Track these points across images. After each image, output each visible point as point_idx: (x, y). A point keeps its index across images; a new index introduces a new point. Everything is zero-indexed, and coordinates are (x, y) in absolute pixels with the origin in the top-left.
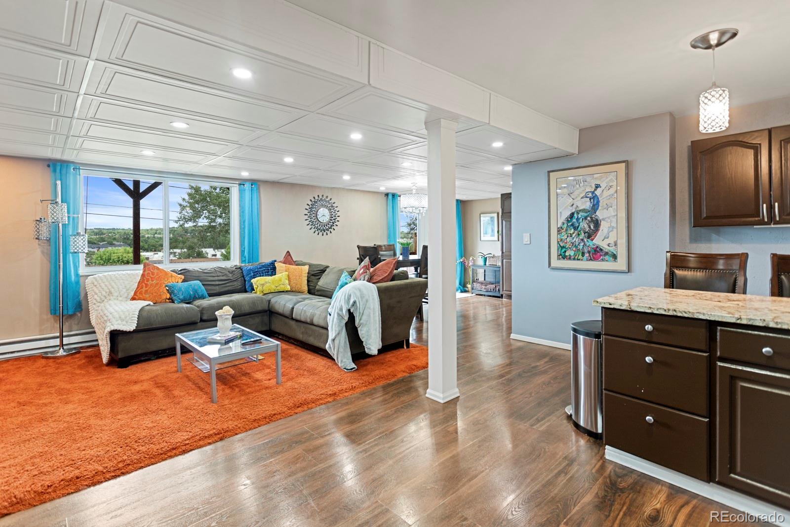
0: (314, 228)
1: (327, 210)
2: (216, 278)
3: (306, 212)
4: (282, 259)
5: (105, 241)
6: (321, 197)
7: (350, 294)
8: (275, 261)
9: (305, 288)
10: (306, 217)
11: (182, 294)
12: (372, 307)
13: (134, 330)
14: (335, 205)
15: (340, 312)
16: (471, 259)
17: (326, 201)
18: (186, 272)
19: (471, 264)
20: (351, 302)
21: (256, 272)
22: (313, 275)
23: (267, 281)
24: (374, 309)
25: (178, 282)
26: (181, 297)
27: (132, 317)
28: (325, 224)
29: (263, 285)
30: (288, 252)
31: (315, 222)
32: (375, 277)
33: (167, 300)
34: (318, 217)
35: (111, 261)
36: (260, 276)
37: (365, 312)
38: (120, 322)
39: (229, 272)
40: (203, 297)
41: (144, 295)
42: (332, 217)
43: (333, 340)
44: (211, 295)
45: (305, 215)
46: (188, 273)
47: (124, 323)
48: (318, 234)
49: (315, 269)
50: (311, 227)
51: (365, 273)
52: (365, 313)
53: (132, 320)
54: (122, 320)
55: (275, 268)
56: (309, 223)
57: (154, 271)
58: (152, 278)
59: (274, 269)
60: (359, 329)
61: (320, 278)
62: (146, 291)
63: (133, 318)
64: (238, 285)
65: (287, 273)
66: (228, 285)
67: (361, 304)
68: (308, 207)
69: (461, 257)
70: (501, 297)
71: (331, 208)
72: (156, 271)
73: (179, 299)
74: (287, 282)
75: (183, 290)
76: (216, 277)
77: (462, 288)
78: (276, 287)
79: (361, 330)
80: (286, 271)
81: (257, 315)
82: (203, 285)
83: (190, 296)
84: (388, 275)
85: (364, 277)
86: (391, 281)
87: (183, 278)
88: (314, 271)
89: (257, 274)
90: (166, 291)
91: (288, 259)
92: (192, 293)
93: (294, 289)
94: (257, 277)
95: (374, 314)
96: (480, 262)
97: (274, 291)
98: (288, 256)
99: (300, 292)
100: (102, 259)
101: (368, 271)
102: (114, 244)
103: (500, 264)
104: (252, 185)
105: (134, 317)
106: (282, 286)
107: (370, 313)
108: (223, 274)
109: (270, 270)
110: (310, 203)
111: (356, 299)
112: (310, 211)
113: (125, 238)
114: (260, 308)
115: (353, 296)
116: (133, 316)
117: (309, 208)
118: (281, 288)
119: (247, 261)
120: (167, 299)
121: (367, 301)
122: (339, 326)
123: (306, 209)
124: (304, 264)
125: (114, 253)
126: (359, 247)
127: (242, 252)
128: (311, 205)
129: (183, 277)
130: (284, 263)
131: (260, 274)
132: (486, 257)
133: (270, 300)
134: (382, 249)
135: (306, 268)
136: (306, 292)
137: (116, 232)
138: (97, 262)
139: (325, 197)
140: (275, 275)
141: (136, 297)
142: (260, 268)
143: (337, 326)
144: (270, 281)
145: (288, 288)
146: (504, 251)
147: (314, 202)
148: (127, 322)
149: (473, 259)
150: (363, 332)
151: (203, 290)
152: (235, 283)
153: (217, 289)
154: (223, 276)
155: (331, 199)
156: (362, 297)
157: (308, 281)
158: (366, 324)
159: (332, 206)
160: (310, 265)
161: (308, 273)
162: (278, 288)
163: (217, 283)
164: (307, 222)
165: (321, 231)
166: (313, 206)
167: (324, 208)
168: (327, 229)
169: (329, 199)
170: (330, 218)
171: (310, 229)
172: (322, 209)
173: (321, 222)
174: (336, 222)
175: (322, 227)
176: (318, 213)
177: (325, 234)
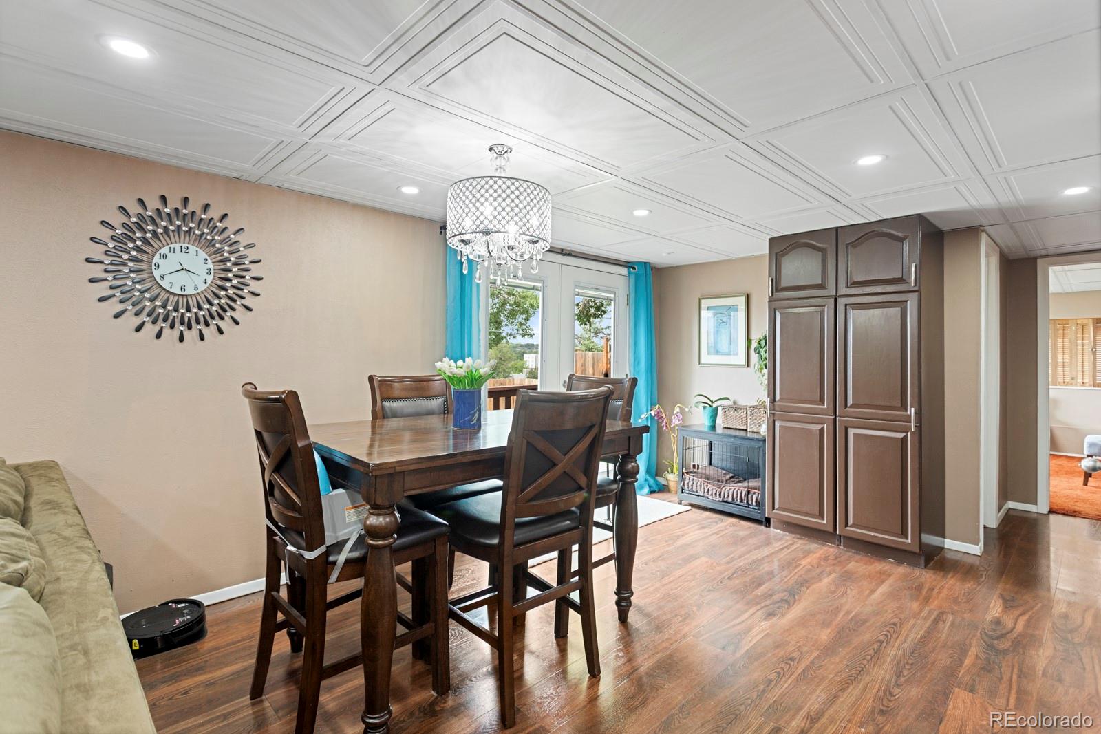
0: (137, 314)
1: (202, 253)
3: (97, 251)
6: (174, 203)
10: (97, 271)
16: (677, 410)
17: (200, 222)
19: (675, 422)
28: (192, 301)
31: (143, 291)
34: (157, 274)
42: (229, 280)
45: (92, 261)
48: (158, 337)
50: (118, 307)
56: (109, 293)
68: (104, 234)
69: (652, 404)
70: (767, 522)
77: (652, 482)
96: (700, 419)
103: (764, 430)
110: (118, 219)
112: (118, 248)
123: (96, 240)
128: (125, 226)
132: (714, 405)
139: (193, 206)
146: (778, 397)
147: (140, 217)
149: (682, 411)
155: (224, 217)
159: (229, 242)
164: (102, 290)
166: (135, 233)
167: (184, 245)
168: (186, 320)
169: (214, 213)
170: (221, 283)
171: (117, 316)
172: (177, 246)
173: (175, 294)
174: (244, 298)
175: (176, 310)
176: (156, 259)
177: (192, 335)
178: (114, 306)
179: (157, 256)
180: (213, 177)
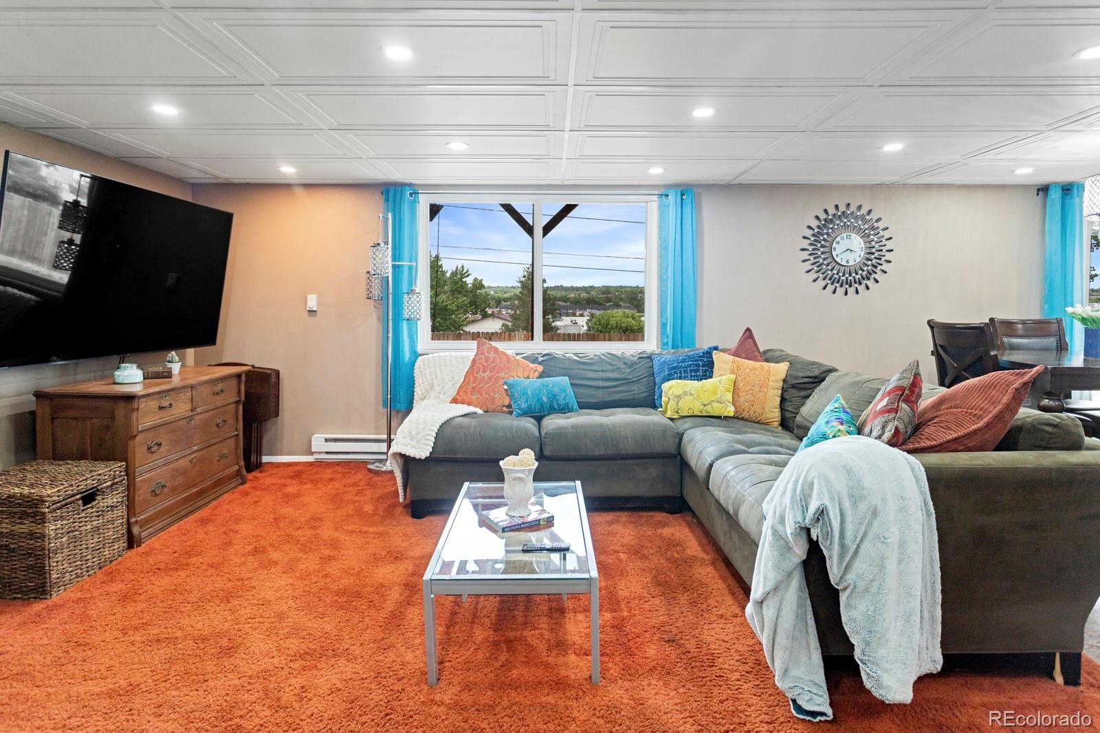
0: (824, 279)
1: (858, 237)
2: (600, 375)
3: (805, 244)
4: (733, 343)
5: (611, 302)
6: (842, 208)
7: (809, 480)
8: (716, 348)
9: (770, 415)
10: (805, 255)
11: (526, 401)
12: (894, 538)
13: (426, 458)
14: (881, 225)
15: (780, 527)
17: (856, 218)
18: (550, 359)
20: (812, 509)
21: (674, 368)
22: (793, 387)
23: (687, 389)
24: (902, 544)
25: (528, 377)
26: (524, 406)
27: (427, 435)
28: (853, 269)
29: (679, 397)
30: (748, 330)
31: (828, 265)
32: (927, 431)
33: (504, 408)
34: (834, 254)
35: (609, 327)
36: (680, 378)
37: (863, 547)
38: (407, 440)
39: (625, 364)
40: (564, 410)
41: (470, 396)
42: (873, 254)
43: (760, 603)
44: (583, 406)
45: (803, 250)
46: (552, 361)
47: (414, 443)
48: (834, 292)
49: (801, 374)
50: (815, 276)
51: (889, 411)
52: (862, 552)
53: (427, 440)
54: (412, 438)
55: (713, 363)
56: (811, 267)
57: (490, 356)
58: (484, 366)
59: (711, 364)
60: (843, 598)
61: (808, 397)
62: (474, 388)
63: (427, 437)
64: (639, 390)
65: (733, 376)
66: (620, 389)
67: (849, 519)
68: (809, 233)
71: (870, 231)
72: (492, 355)
73: (520, 409)
74: (729, 396)
75: (529, 393)
76: (600, 373)
78: (705, 405)
79: (848, 606)
80: (732, 372)
81: (656, 461)
82: (571, 384)
83: (542, 405)
84: (988, 426)
85: (883, 428)
86: (999, 448)
87: (541, 370)
88: (797, 378)
89: (676, 373)
90: (504, 393)
91: (748, 347)
92: (545, 399)
93: (745, 415)
94: (672, 379)
95: (900, 561)
97: (699, 414)
98: (747, 338)
99: (759, 423)
100: (600, 324)
101: (904, 406)
102: (620, 306)
104: (683, 195)
105: (430, 435)
106: (715, 405)
107: (883, 558)
108: (613, 368)
109: (702, 367)
110: (814, 223)
111: (827, 503)
112: (815, 241)
113: (632, 298)
114: (658, 448)
115: (821, 493)
116: (429, 432)
117: (813, 235)
118: (716, 409)
119: (670, 344)
120: (504, 406)
121: (875, 513)
122: (777, 567)
123: (805, 238)
124: (777, 360)
125: (613, 317)
126: (931, 324)
127: (663, 326)
128: (819, 227)
129: (540, 368)
130: (736, 353)
131: (681, 373)
133: (683, 434)
134: (1016, 330)
135: (784, 366)
136: (776, 424)
137: (623, 290)
138: (596, 327)
139: (853, 208)
140: (711, 377)
141: (459, 397)
142: (683, 361)
143: (770, 565)
144: (692, 392)
145: (730, 411)
147: (826, 220)
148: (418, 442)
150: (855, 614)
151: (570, 396)
152: (635, 387)
153: (600, 396)
154: (613, 371)
155: (869, 212)
156: (856, 497)
157: (783, 400)
158: (867, 591)
159: (873, 228)
160: (794, 363)
161: (784, 381)
162: (708, 408)
163: (600, 384)
164: (807, 266)
165: (841, 286)
166: (823, 230)
167: (849, 234)
168: (857, 280)
169: (864, 211)
170: (867, 256)
171: (815, 281)
172: (844, 235)
173: (843, 266)
174: (882, 265)
175: (844, 275)
176: (834, 245)
177: (851, 291)
178: (813, 275)
179: (835, 242)
180: (863, 187)
